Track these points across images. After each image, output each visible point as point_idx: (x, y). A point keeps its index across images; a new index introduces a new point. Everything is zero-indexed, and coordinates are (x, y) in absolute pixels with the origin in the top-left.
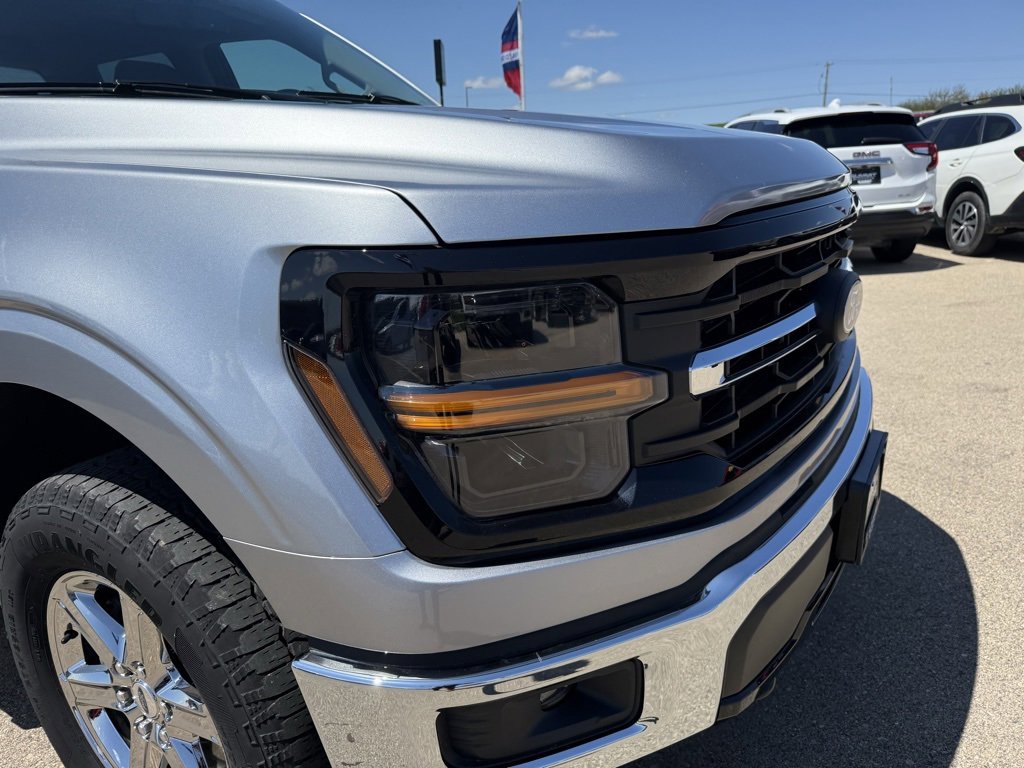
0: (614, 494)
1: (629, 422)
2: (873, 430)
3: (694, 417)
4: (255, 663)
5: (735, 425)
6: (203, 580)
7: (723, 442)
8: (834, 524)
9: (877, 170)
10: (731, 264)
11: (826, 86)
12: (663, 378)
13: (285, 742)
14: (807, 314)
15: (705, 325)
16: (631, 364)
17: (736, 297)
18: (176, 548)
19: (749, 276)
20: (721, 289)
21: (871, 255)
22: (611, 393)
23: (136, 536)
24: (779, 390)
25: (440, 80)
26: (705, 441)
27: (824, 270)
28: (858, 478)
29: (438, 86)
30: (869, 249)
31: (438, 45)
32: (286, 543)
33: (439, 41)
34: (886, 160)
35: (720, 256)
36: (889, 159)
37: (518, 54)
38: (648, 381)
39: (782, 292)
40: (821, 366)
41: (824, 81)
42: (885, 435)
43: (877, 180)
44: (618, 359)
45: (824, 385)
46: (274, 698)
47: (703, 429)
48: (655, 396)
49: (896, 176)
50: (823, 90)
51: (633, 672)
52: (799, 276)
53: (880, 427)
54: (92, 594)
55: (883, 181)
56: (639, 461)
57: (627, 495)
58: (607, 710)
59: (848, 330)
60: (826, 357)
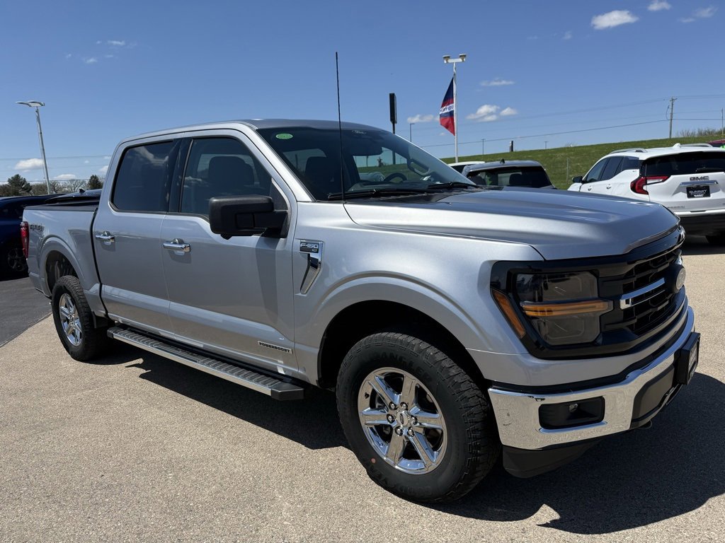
0: (595, 341)
1: (600, 317)
2: (694, 332)
3: (621, 318)
4: (466, 394)
5: (635, 321)
6: (447, 366)
7: (630, 327)
8: (675, 364)
9: (707, 188)
10: (633, 266)
11: (672, 114)
12: (612, 302)
13: (476, 422)
14: (661, 282)
15: (624, 285)
16: (601, 298)
17: (634, 277)
18: (436, 355)
19: (639, 269)
20: (630, 274)
21: (706, 241)
22: (594, 307)
23: (421, 351)
24: (650, 310)
25: (393, 120)
26: (624, 325)
27: (667, 265)
28: (686, 348)
29: (392, 124)
30: (705, 237)
31: (392, 97)
32: (490, 349)
33: (394, 94)
34: (713, 182)
35: (630, 263)
36: (715, 181)
37: (453, 107)
38: (606, 303)
39: (651, 274)
40: (667, 302)
41: (670, 111)
42: (699, 334)
43: (707, 194)
44: (596, 296)
45: (670, 309)
46: (473, 407)
47: (624, 321)
48: (608, 309)
49: (721, 192)
50: (669, 118)
51: (600, 401)
52: (657, 268)
53: (697, 331)
54: (383, 377)
55: (711, 195)
56: (603, 330)
57: (600, 341)
58: (592, 416)
59: (679, 288)
60: (670, 299)
